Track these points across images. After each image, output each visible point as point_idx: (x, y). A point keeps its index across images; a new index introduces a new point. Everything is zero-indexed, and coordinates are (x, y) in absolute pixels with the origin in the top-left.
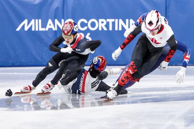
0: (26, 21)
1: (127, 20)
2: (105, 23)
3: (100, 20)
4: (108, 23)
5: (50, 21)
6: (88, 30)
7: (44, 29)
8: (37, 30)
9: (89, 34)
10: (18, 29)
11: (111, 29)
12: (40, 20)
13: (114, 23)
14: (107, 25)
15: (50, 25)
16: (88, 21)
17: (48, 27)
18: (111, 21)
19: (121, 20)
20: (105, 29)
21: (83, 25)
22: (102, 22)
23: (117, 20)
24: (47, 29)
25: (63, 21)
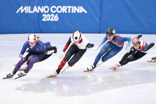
0: (22, 7)
1: (79, 7)
2: (66, 9)
3: (64, 7)
4: (68, 9)
5: (35, 7)
6: (56, 13)
7: (31, 12)
8: (28, 12)
9: (57, 15)
10: (17, 12)
11: (69, 12)
12: (30, 7)
13: (71, 9)
14: (67, 10)
15: (35, 9)
16: (57, 7)
17: (34, 11)
18: (69, 7)
19: (75, 7)
20: (66, 12)
21: (54, 9)
22: (65, 8)
23: (73, 7)
24: (33, 12)
25: (42, 7)
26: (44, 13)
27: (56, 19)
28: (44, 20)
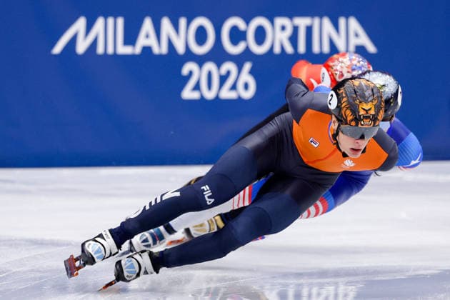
0: (81, 24)
1: (342, 21)
2: (289, 31)
4: (296, 29)
5: (148, 25)
6: (247, 54)
8: (110, 51)
9: (247, 66)
10: (58, 49)
11: (302, 48)
12: (120, 21)
13: (309, 30)
14: (294, 39)
15: (147, 36)
16: (247, 22)
17: (142, 42)
18: (302, 22)
19: (327, 22)
20: (289, 49)
21: (237, 36)
22: (283, 28)
23: (317, 21)
24: (137, 50)
25: (183, 22)
26: (189, 56)
27: (246, 86)
28: (188, 94)
